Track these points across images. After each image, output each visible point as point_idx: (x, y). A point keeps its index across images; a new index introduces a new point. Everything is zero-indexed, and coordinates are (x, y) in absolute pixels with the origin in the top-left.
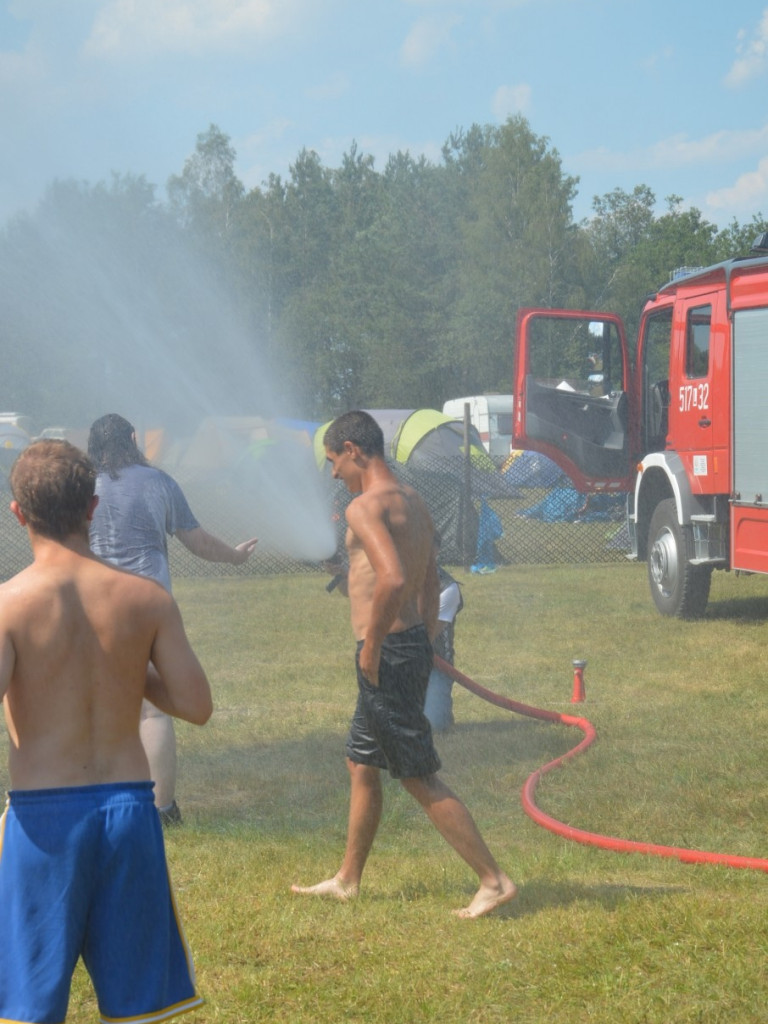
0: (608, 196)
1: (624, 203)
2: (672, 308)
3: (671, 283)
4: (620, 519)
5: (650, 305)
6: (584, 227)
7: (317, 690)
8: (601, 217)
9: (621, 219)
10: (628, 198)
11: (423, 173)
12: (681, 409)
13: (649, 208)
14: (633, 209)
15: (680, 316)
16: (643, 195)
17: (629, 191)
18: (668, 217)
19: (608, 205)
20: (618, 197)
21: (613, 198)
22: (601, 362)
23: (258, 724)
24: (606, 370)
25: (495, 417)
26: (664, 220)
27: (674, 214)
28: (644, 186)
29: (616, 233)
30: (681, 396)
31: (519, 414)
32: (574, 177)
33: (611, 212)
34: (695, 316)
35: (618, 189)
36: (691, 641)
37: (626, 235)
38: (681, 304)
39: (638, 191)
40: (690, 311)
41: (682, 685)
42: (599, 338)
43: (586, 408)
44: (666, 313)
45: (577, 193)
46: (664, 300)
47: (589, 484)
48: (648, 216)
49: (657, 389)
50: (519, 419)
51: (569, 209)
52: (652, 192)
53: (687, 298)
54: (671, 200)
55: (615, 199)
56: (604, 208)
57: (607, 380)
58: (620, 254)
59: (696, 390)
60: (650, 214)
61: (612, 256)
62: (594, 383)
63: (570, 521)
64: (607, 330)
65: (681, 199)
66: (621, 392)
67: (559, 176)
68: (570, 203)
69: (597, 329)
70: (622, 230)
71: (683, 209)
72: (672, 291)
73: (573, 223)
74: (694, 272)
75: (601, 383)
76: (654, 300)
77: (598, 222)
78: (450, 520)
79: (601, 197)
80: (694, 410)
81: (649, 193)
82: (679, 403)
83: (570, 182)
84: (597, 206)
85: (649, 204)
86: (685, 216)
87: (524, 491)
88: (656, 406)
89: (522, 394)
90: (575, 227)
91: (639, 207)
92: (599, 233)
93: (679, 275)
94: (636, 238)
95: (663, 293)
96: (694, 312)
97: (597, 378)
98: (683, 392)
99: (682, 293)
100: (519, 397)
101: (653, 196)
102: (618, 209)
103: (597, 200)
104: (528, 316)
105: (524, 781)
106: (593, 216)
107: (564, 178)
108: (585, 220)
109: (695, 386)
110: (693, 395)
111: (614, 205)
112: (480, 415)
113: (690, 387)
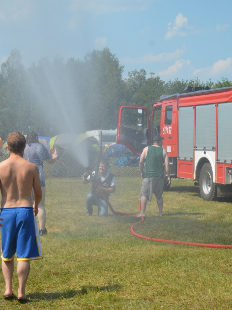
0: (133, 72)
1: (137, 74)
2: (161, 106)
3: (162, 99)
5: (155, 105)
6: (125, 81)
8: (130, 78)
9: (136, 79)
10: (138, 72)
12: (164, 134)
13: (145, 76)
14: (140, 76)
15: (164, 108)
16: (143, 72)
17: (139, 71)
18: (150, 78)
19: (133, 74)
20: (136, 72)
21: (134, 72)
22: (141, 120)
24: (143, 123)
27: (152, 77)
28: (143, 69)
29: (135, 83)
31: (119, 134)
32: (123, 66)
33: (134, 76)
34: (168, 108)
35: (136, 70)
37: (138, 84)
38: (164, 105)
39: (142, 71)
40: (166, 107)
42: (140, 114)
43: (137, 133)
44: (160, 107)
45: (123, 71)
46: (159, 104)
47: (137, 154)
48: (144, 78)
49: (157, 128)
50: (119, 136)
51: (121, 75)
52: (146, 71)
53: (165, 104)
54: (151, 73)
55: (135, 73)
56: (132, 75)
57: (143, 125)
58: (136, 89)
59: (168, 128)
61: (134, 90)
64: (143, 112)
65: (154, 73)
66: (147, 129)
67: (118, 65)
68: (121, 74)
69: (140, 111)
70: (137, 82)
71: (155, 76)
72: (161, 101)
73: (122, 80)
74: (168, 96)
76: (156, 104)
77: (129, 79)
79: (130, 72)
80: (167, 134)
81: (145, 71)
82: (163, 132)
83: (121, 68)
84: (129, 75)
85: (145, 74)
86: (155, 79)
87: (110, 158)
88: (156, 133)
90: (123, 81)
91: (142, 75)
92: (130, 82)
93: (163, 97)
94: (141, 85)
95: (158, 102)
96: (168, 107)
97: (140, 125)
98: (164, 129)
99: (164, 102)
100: (119, 130)
101: (146, 72)
102: (135, 76)
104: (122, 107)
106: (128, 78)
107: (120, 66)
108: (126, 78)
110: (167, 130)
111: (134, 75)
112: (96, 136)
113: (166, 128)
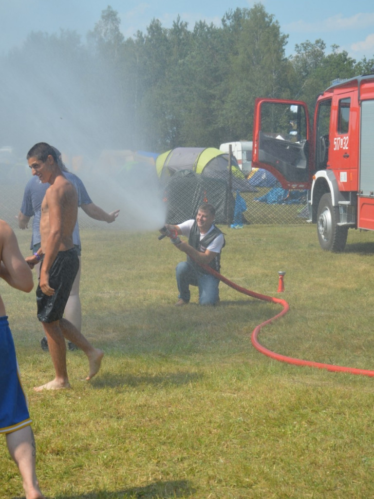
0: (303, 44)
1: (310, 48)
2: (331, 99)
3: (331, 86)
4: (305, 203)
5: (321, 98)
6: (290, 60)
7: (153, 284)
8: (299, 55)
9: (309, 56)
10: (312, 45)
11: (212, 32)
12: (335, 149)
13: (323, 51)
14: (315, 51)
15: (335, 103)
16: (320, 44)
17: (313, 42)
18: (332, 55)
19: (303, 49)
20: (307, 45)
21: (305, 45)
22: (296, 125)
23: (123, 300)
24: (299, 129)
25: (245, 152)
26: (330, 57)
27: (335, 53)
28: (320, 40)
29: (306, 63)
30: (335, 143)
31: (255, 150)
32: (286, 34)
33: (304, 52)
34: (342, 103)
35: (308, 41)
36: (337, 263)
37: (311, 64)
38: (336, 97)
39: (317, 42)
40: (340, 101)
41: (332, 284)
42: (295, 113)
43: (288, 148)
44: (329, 101)
45: (287, 42)
46: (327, 95)
47: (289, 185)
48: (322, 54)
49: (323, 139)
50: (255, 153)
51: (283, 51)
52: (324, 43)
53: (338, 94)
54: (333, 46)
55: (306, 46)
56: (301, 50)
57: (299, 134)
58: (308, 73)
59: (342, 140)
60: (323, 54)
61: (304, 74)
62: (293, 136)
63: (280, 203)
64: (299, 109)
65: (338, 46)
66: (306, 140)
67: (279, 34)
68: (284, 47)
69: (294, 109)
70: (309, 61)
71: (339, 51)
72: (331, 90)
73: (285, 57)
74: (342, 82)
75: (296, 136)
76: (323, 95)
77: (297, 57)
78: (221, 202)
79: (299, 45)
80: (341, 149)
81: (322, 43)
82: (334, 146)
83: (284, 37)
84: (297, 49)
85: (323, 48)
86: (340, 55)
87: (258, 189)
88: (323, 147)
89: (257, 140)
90: (286, 59)
91: (318, 50)
92: (298, 62)
93: (335, 83)
94: (316, 65)
95: (327, 91)
96: (342, 101)
97: (294, 133)
98: (336, 141)
99: (336, 92)
100: (255, 142)
101: (324, 45)
102: (307, 51)
103: (297, 46)
104: (261, 102)
105: (253, 330)
106: (295, 54)
107: (281, 35)
108: (291, 56)
109: (342, 138)
110: (340, 142)
111: (305, 49)
112: (238, 151)
113: (339, 138)
